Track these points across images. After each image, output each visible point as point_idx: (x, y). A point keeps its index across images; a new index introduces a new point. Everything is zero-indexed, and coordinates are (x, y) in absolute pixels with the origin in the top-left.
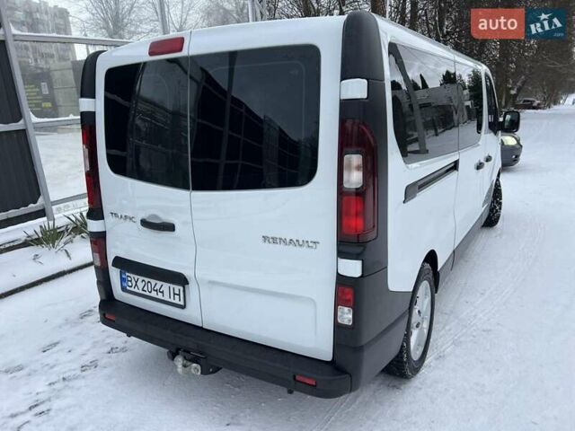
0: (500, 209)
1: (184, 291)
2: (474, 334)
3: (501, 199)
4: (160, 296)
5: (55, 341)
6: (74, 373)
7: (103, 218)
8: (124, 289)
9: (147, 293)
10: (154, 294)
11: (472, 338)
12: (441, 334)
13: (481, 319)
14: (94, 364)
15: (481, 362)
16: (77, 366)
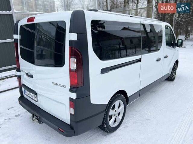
0: (175, 75)
1: (37, 96)
2: (143, 120)
3: (176, 71)
4: (32, 97)
5: (13, 107)
6: (12, 117)
7: (20, 72)
8: (25, 93)
9: (29, 96)
10: (31, 96)
11: (141, 121)
12: (131, 119)
13: (148, 115)
14: (19, 115)
15: (140, 130)
16: (15, 115)
